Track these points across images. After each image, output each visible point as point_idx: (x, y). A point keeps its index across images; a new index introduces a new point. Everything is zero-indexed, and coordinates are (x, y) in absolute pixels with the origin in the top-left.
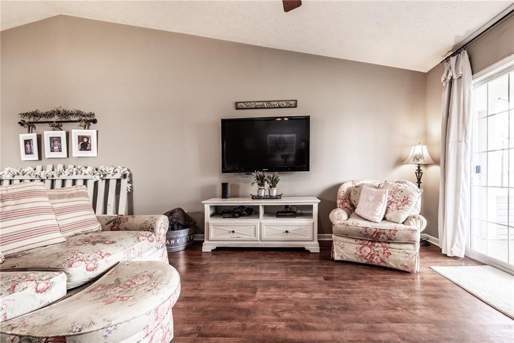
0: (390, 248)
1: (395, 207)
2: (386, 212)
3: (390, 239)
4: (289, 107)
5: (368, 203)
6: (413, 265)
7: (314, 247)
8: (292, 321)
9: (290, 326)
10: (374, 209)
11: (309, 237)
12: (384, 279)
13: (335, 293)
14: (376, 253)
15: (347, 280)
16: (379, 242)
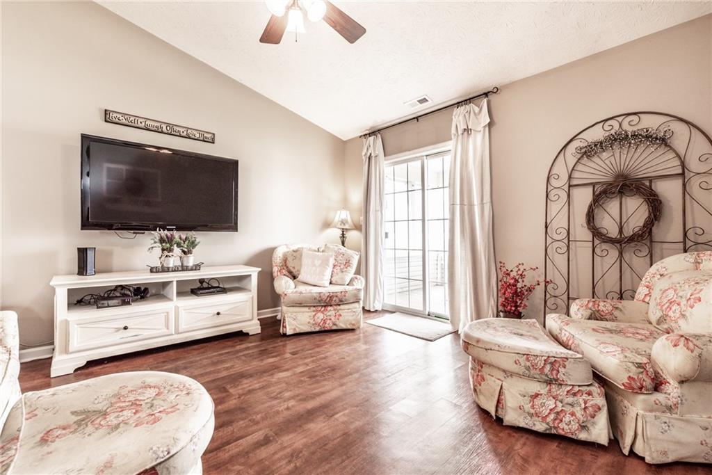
0: (340, 309)
1: (339, 270)
2: (332, 277)
3: (341, 301)
4: (204, 141)
5: (314, 268)
6: (359, 322)
7: (254, 327)
8: (298, 396)
9: (300, 400)
10: (322, 273)
11: (248, 316)
12: (342, 339)
13: (313, 361)
14: (329, 317)
15: (313, 349)
16: (331, 306)
